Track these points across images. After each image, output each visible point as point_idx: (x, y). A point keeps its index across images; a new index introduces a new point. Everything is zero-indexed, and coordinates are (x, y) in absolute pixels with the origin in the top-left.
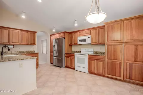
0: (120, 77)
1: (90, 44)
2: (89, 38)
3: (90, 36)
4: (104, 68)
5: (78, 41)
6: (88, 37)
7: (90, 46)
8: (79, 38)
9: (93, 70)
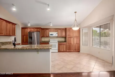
0: (72, 50)
1: (57, 37)
3: (57, 33)
4: (66, 48)
5: (50, 35)
7: (55, 38)
8: (50, 33)
9: (61, 50)
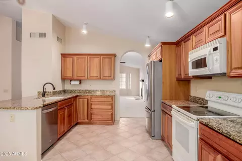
2: (215, 49)
6: (211, 48)
8: (192, 57)
